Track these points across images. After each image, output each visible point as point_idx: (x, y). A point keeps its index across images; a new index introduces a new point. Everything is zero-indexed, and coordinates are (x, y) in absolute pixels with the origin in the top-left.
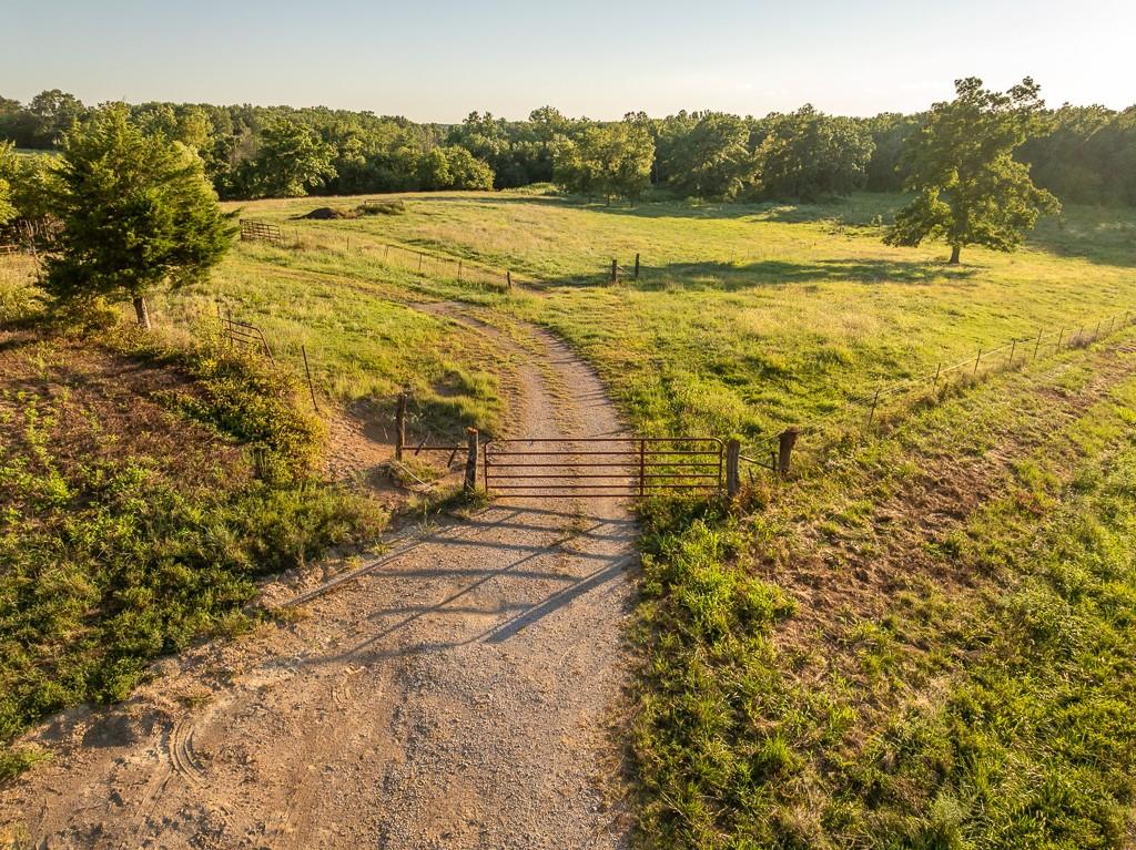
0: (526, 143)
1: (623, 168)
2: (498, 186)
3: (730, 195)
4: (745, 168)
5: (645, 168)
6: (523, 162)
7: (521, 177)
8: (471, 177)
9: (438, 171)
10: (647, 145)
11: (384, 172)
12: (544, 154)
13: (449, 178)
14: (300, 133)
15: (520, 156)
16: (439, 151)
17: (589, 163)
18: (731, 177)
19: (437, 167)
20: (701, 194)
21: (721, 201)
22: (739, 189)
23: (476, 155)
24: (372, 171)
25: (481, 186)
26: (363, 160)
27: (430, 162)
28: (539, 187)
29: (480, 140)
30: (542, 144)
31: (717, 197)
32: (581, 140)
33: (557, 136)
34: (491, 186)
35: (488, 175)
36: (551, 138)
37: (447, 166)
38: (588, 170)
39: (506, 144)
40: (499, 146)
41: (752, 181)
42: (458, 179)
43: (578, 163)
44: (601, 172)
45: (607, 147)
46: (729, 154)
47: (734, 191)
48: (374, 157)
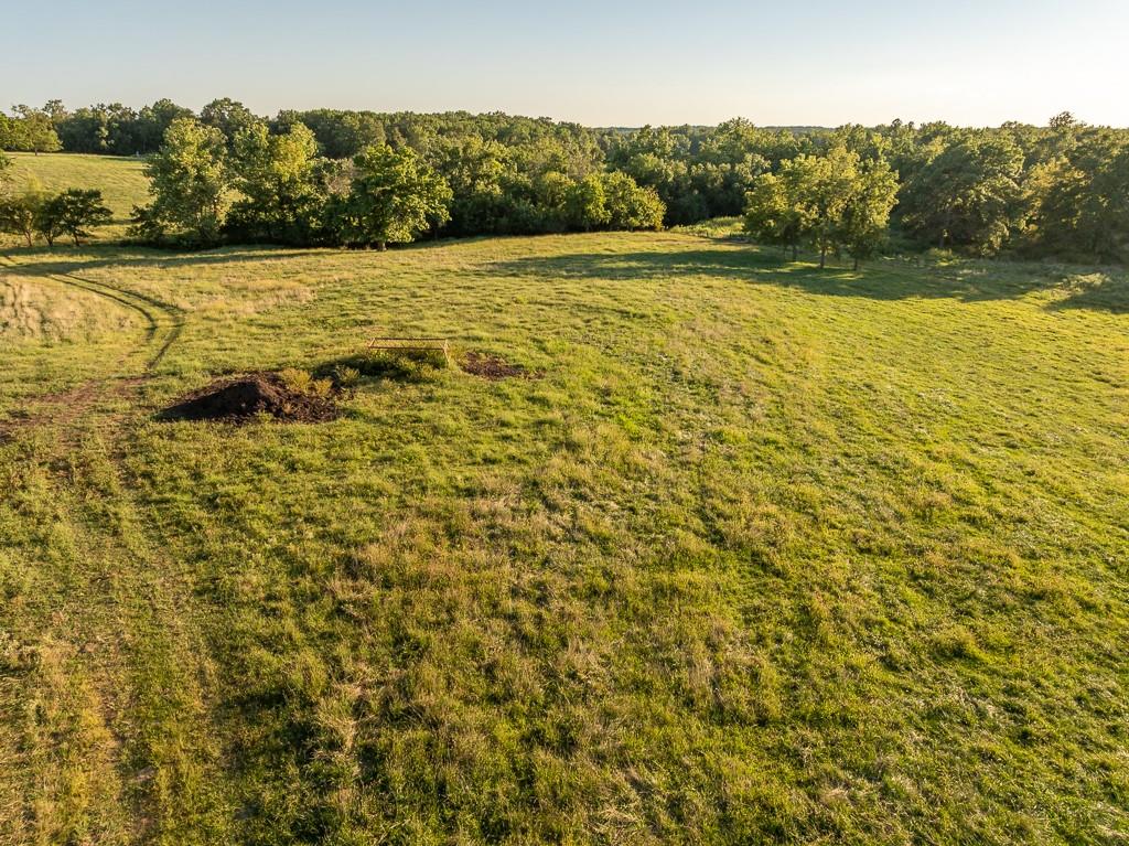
0: (709, 166)
1: (848, 213)
2: (669, 222)
3: (991, 247)
4: (1014, 207)
5: (880, 217)
6: (703, 189)
7: (700, 210)
8: (634, 213)
9: (590, 207)
10: (887, 183)
11: (525, 205)
12: (730, 180)
13: (602, 214)
14: (401, 161)
15: (700, 183)
16: (594, 179)
17: (798, 208)
18: (991, 220)
19: (590, 201)
20: (947, 244)
21: (978, 255)
22: (1003, 236)
23: (641, 182)
24: (508, 203)
25: (646, 224)
26: (498, 190)
27: (582, 195)
28: (722, 224)
29: (650, 161)
30: (729, 166)
31: (972, 249)
32: (788, 174)
33: (749, 157)
34: (659, 224)
35: (656, 208)
36: (741, 160)
37: (603, 200)
38: (796, 218)
39: (682, 168)
40: (674, 169)
41: (1023, 225)
42: (616, 215)
43: (780, 204)
44: (814, 220)
45: (826, 185)
46: (994, 190)
47: (996, 241)
48: (513, 186)
